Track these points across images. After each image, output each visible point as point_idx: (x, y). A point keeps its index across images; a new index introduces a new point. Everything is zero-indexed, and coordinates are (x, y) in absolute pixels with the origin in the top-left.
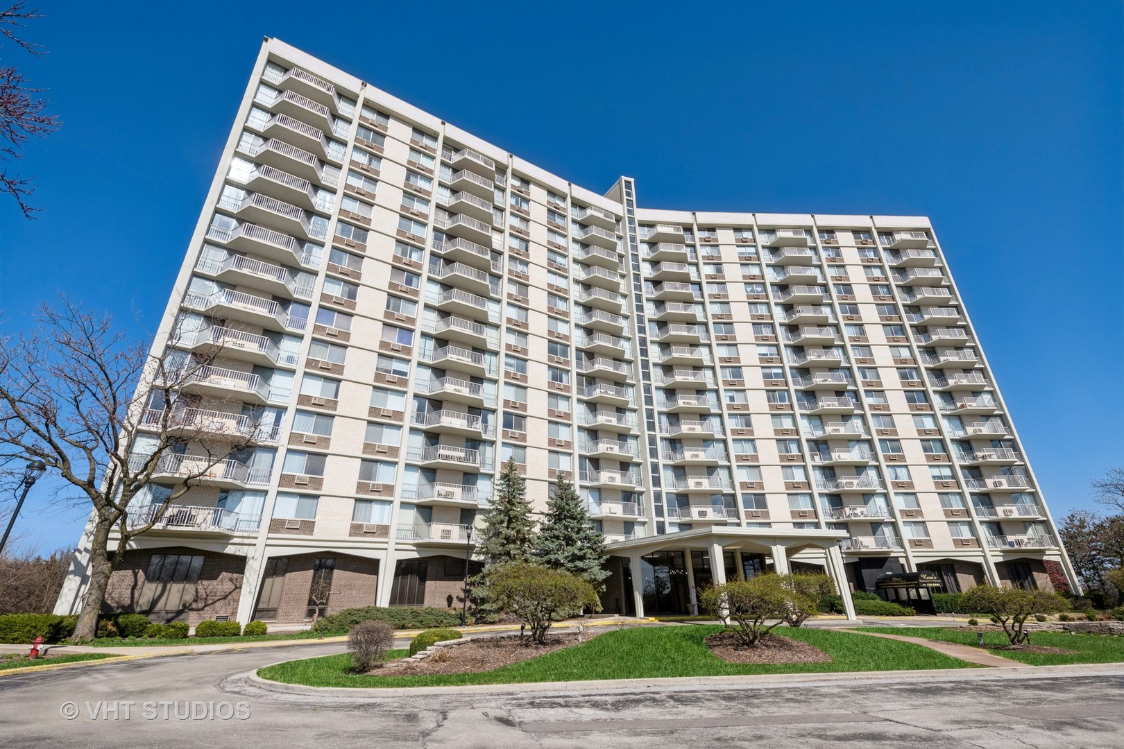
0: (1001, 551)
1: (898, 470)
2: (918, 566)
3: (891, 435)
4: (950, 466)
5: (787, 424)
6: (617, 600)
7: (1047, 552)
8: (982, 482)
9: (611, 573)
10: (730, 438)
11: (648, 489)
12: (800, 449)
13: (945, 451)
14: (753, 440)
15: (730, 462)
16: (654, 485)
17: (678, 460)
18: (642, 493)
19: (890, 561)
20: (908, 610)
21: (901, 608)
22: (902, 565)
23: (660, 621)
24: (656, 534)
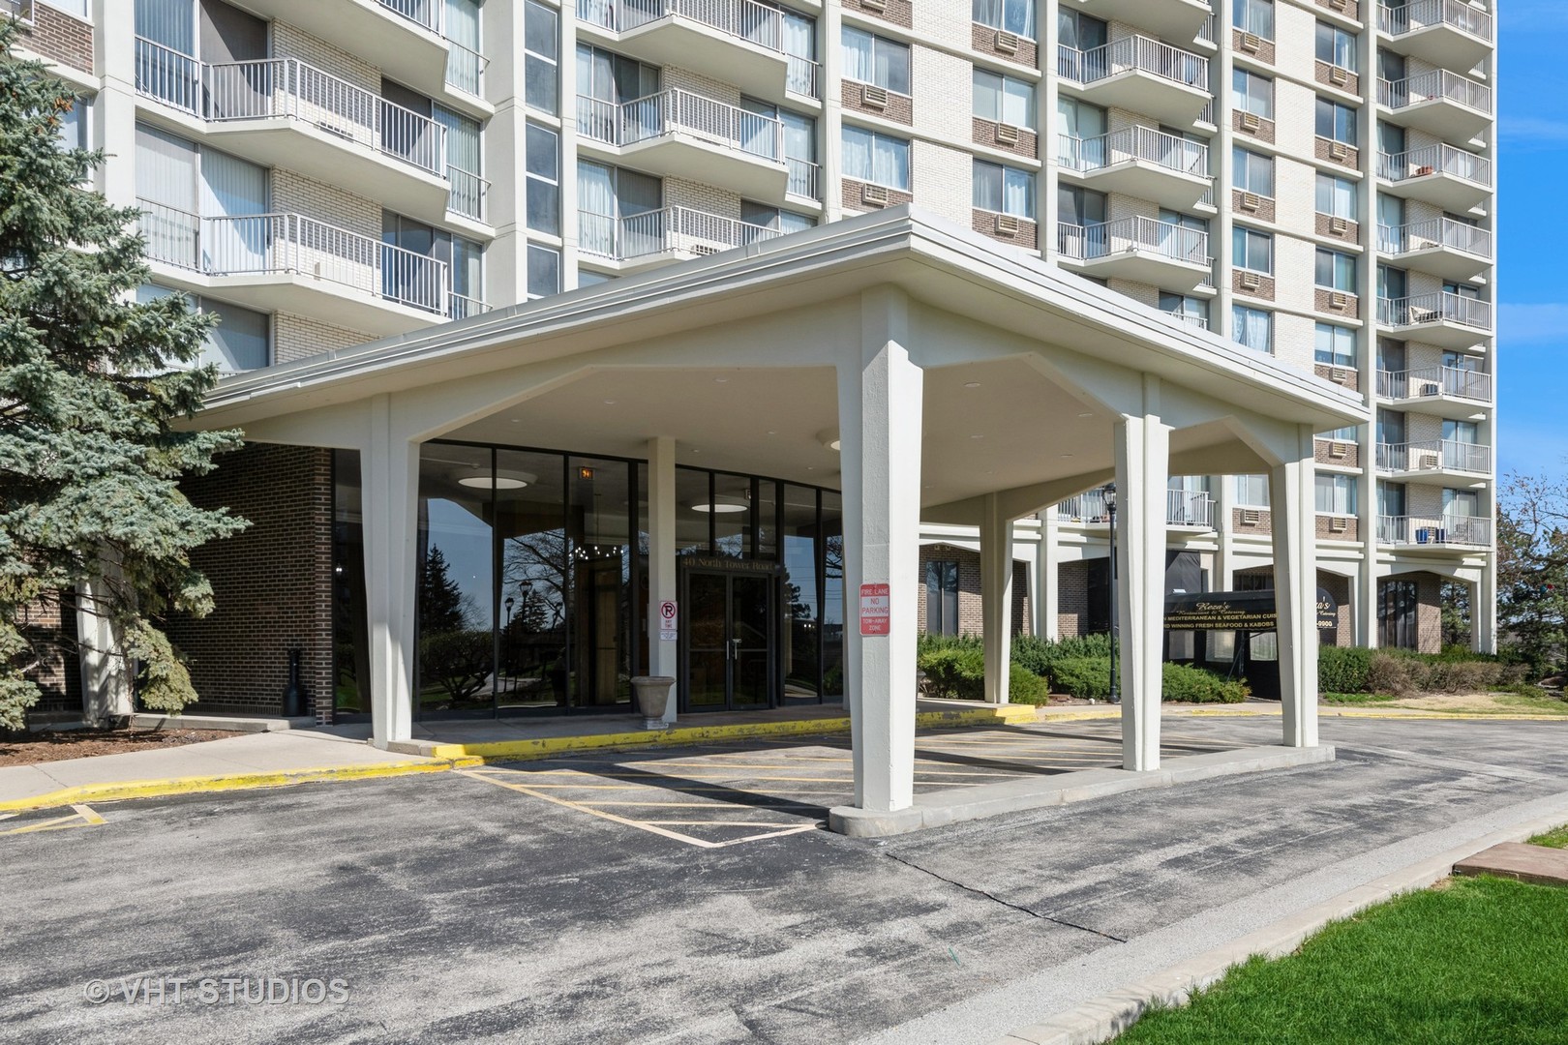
0: (1393, 553)
1: (1251, 320)
2: (1238, 576)
3: (1259, 217)
4: (1354, 331)
5: (1013, 109)
6: (296, 656)
7: (1467, 561)
8: (1400, 384)
9: (241, 524)
10: (835, 113)
11: (509, 231)
12: (1034, 203)
13: (1354, 289)
14: (904, 140)
15: (821, 199)
16: (534, 218)
17: (636, 144)
18: (479, 245)
19: (1181, 561)
20: (1232, 686)
21: (1216, 683)
22: (1204, 572)
23: (491, 761)
24: (522, 295)
